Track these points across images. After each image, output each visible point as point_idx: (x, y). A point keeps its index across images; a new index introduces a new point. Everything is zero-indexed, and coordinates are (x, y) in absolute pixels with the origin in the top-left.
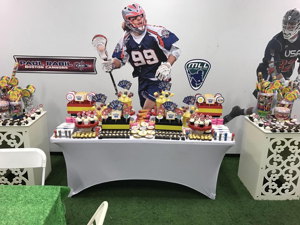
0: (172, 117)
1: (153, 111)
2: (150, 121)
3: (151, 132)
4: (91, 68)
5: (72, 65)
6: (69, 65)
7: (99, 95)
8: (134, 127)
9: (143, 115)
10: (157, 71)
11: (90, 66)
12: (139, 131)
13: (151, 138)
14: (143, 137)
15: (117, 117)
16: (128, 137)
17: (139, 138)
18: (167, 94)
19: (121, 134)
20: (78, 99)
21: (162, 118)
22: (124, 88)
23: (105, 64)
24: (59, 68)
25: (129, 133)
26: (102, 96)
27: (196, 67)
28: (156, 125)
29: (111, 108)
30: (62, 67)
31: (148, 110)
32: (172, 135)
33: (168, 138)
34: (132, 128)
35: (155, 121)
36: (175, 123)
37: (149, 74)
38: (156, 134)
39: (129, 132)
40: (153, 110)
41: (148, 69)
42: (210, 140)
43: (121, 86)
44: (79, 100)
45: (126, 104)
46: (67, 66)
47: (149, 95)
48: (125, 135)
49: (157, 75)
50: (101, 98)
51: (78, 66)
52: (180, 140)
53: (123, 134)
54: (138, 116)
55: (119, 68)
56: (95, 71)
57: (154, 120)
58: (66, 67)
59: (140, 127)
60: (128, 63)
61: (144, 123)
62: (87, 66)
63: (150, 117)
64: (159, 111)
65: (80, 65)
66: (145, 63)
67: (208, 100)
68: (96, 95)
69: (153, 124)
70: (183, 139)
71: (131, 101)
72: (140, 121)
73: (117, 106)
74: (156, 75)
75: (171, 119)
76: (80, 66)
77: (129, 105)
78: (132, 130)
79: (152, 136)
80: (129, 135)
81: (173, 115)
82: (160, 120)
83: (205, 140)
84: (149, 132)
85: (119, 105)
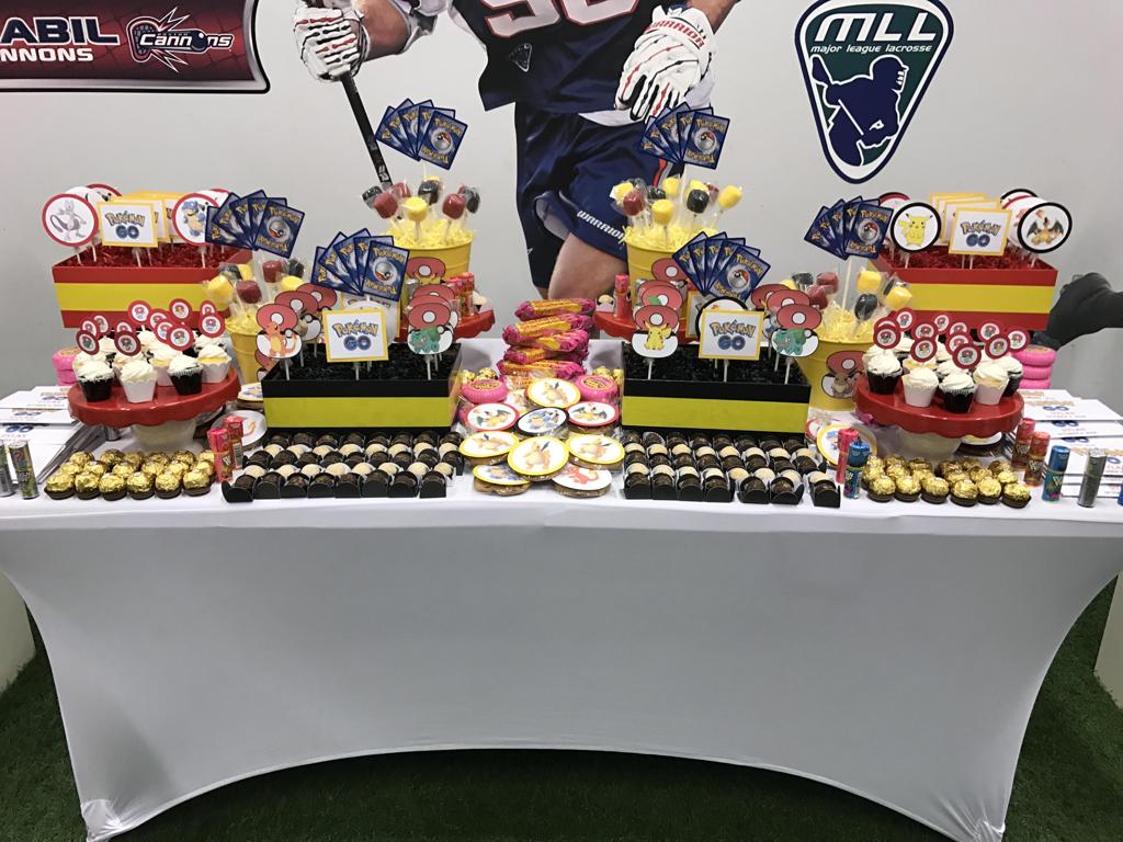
0: (739, 343)
1: (606, 304)
2: (590, 372)
3: (600, 447)
4: (234, 56)
5: (115, 40)
6: (100, 35)
7: (251, 199)
8: (482, 408)
9: (545, 333)
10: (628, 67)
11: (225, 42)
12: (511, 438)
13: (595, 494)
14: (536, 483)
15: (364, 343)
16: (435, 488)
17: (515, 490)
18: (698, 192)
19: (385, 467)
20: (121, 232)
21: (670, 347)
22: (418, 158)
23: (312, 25)
24: (43, 58)
25: (446, 459)
26: (267, 210)
27: (862, 37)
28: (627, 401)
29: (327, 286)
30: (61, 51)
31: (573, 305)
32: (741, 464)
33: (721, 493)
34: (472, 417)
35: (619, 372)
36: (758, 380)
37: (578, 85)
38: (630, 458)
39: (446, 448)
40: (605, 299)
41: (574, 56)
42: (1020, 502)
43: (398, 143)
44: (127, 242)
45: (432, 260)
46: (89, 46)
47: (581, 214)
48: (418, 469)
49: (624, 90)
50: (268, 223)
51: (153, 40)
52: (806, 506)
53: (400, 464)
54: (509, 336)
55: (399, 49)
56: (257, 74)
57: (610, 365)
58: (80, 52)
59: (522, 409)
60: (452, 16)
61: (546, 387)
62: (203, 43)
63: (585, 344)
64: (650, 300)
65: (165, 33)
66: (556, 18)
67: (966, 228)
68: (233, 203)
69: (610, 387)
70: (825, 497)
71: (466, 241)
72: (528, 371)
73: (365, 272)
74: (619, 94)
75: (731, 354)
76: (162, 41)
77: (453, 267)
78: (470, 430)
79: (605, 478)
80: (443, 468)
81: (749, 330)
82: (657, 360)
83: (982, 499)
84: (580, 444)
85: (379, 266)
